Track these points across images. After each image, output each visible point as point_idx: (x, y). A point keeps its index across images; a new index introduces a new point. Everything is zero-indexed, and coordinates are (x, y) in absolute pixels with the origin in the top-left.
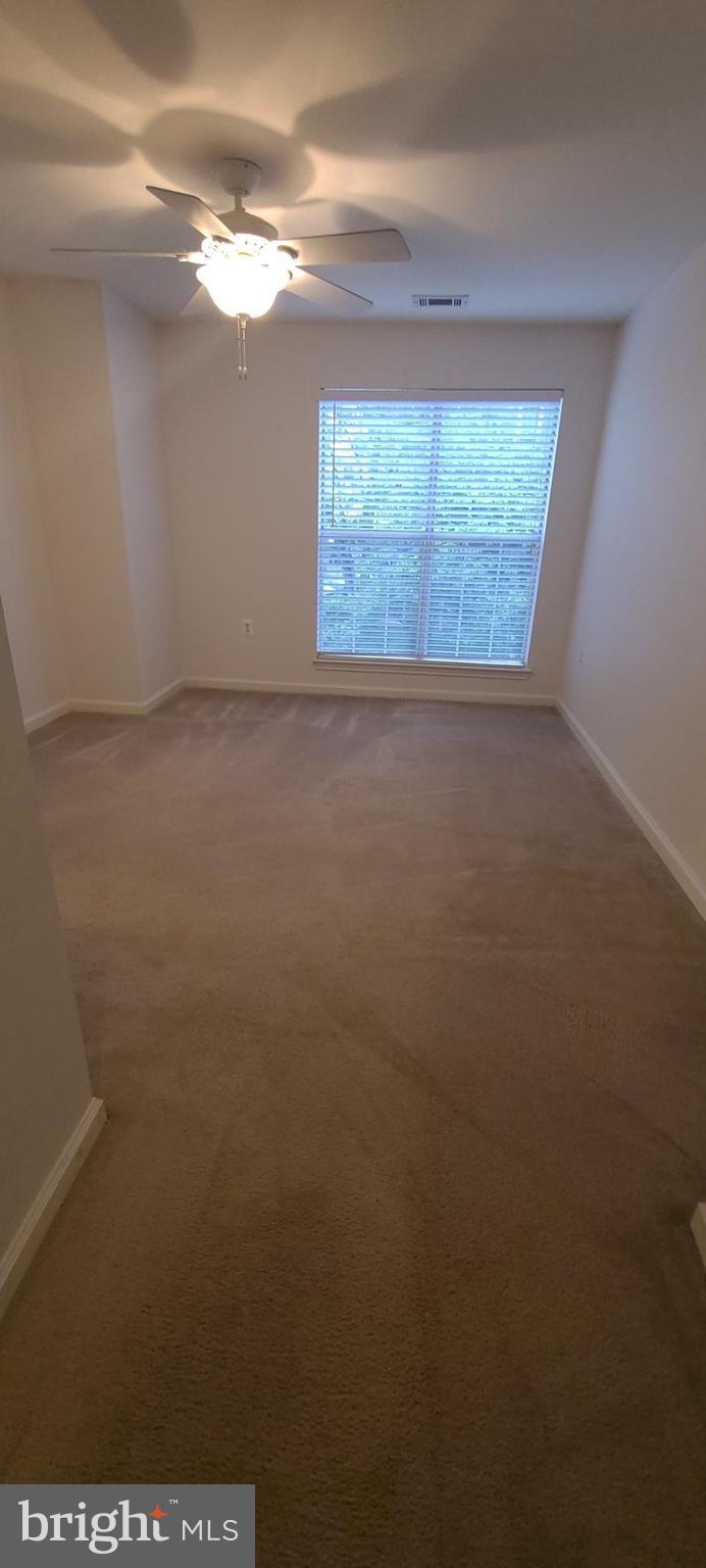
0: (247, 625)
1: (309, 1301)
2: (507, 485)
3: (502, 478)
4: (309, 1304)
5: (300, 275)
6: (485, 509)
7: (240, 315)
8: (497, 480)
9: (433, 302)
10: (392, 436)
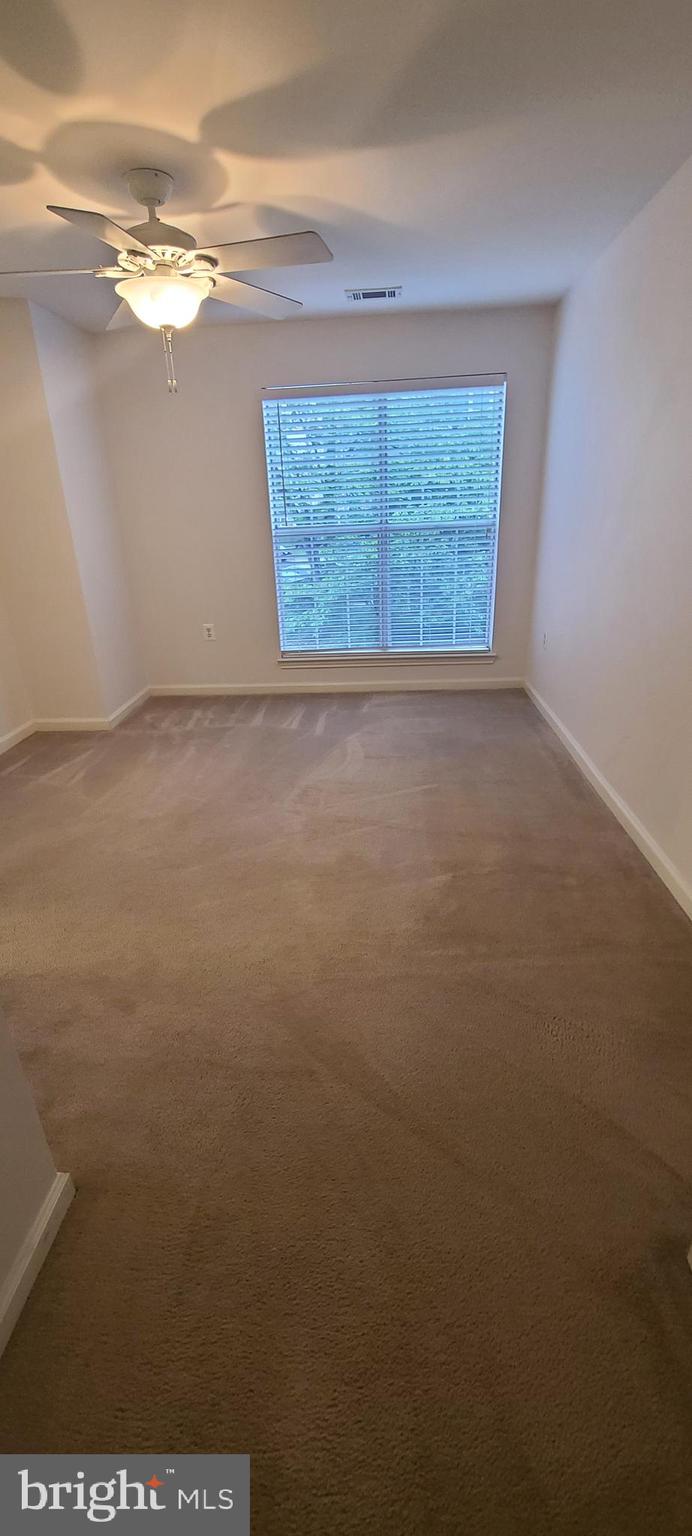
0: (209, 630)
1: (293, 1388)
2: (461, 465)
3: (458, 457)
4: (293, 1392)
5: (222, 280)
6: (444, 490)
7: (164, 327)
8: (452, 460)
9: (366, 296)
10: (346, 423)
